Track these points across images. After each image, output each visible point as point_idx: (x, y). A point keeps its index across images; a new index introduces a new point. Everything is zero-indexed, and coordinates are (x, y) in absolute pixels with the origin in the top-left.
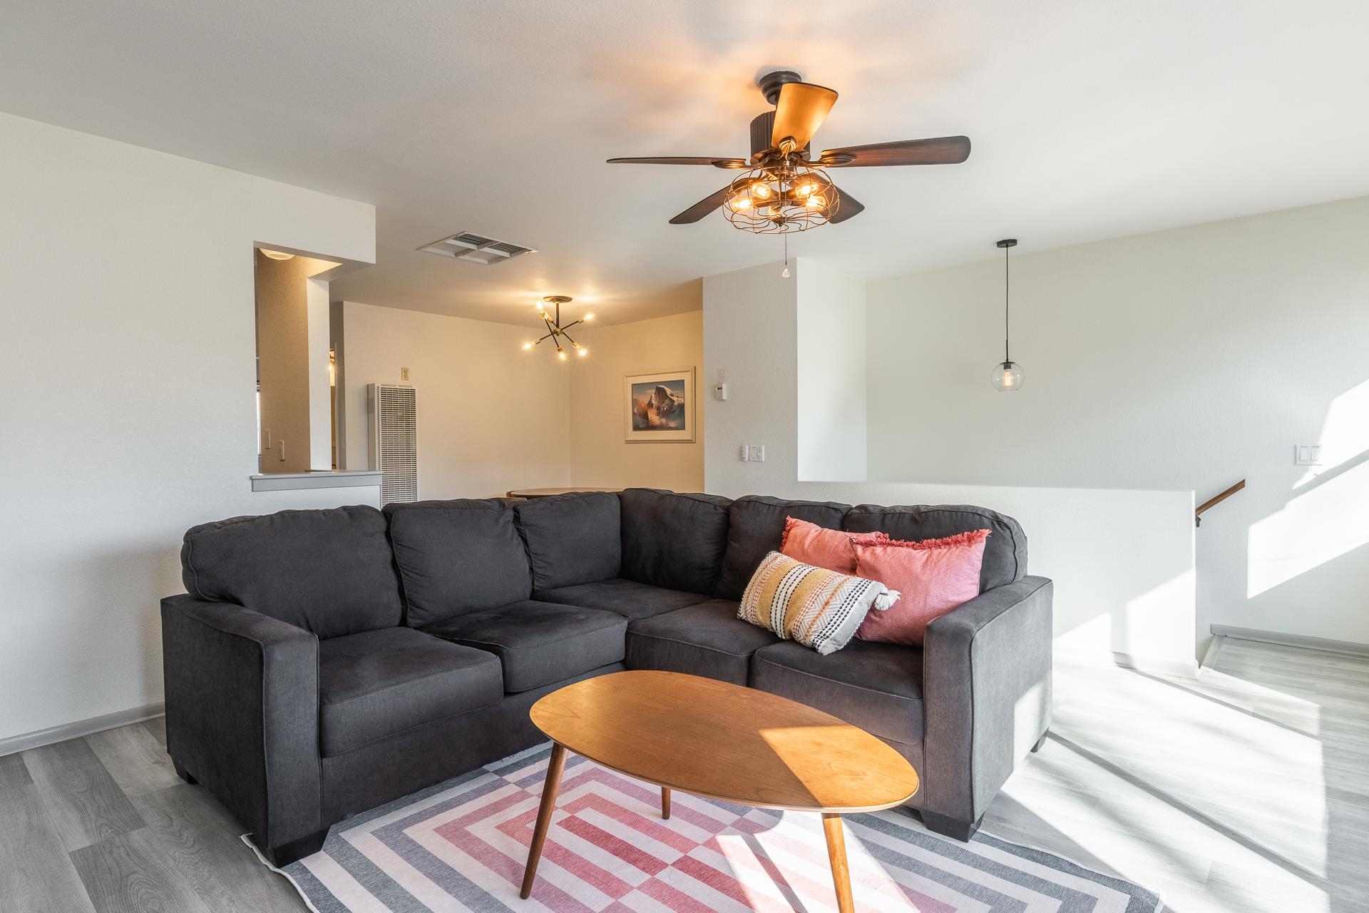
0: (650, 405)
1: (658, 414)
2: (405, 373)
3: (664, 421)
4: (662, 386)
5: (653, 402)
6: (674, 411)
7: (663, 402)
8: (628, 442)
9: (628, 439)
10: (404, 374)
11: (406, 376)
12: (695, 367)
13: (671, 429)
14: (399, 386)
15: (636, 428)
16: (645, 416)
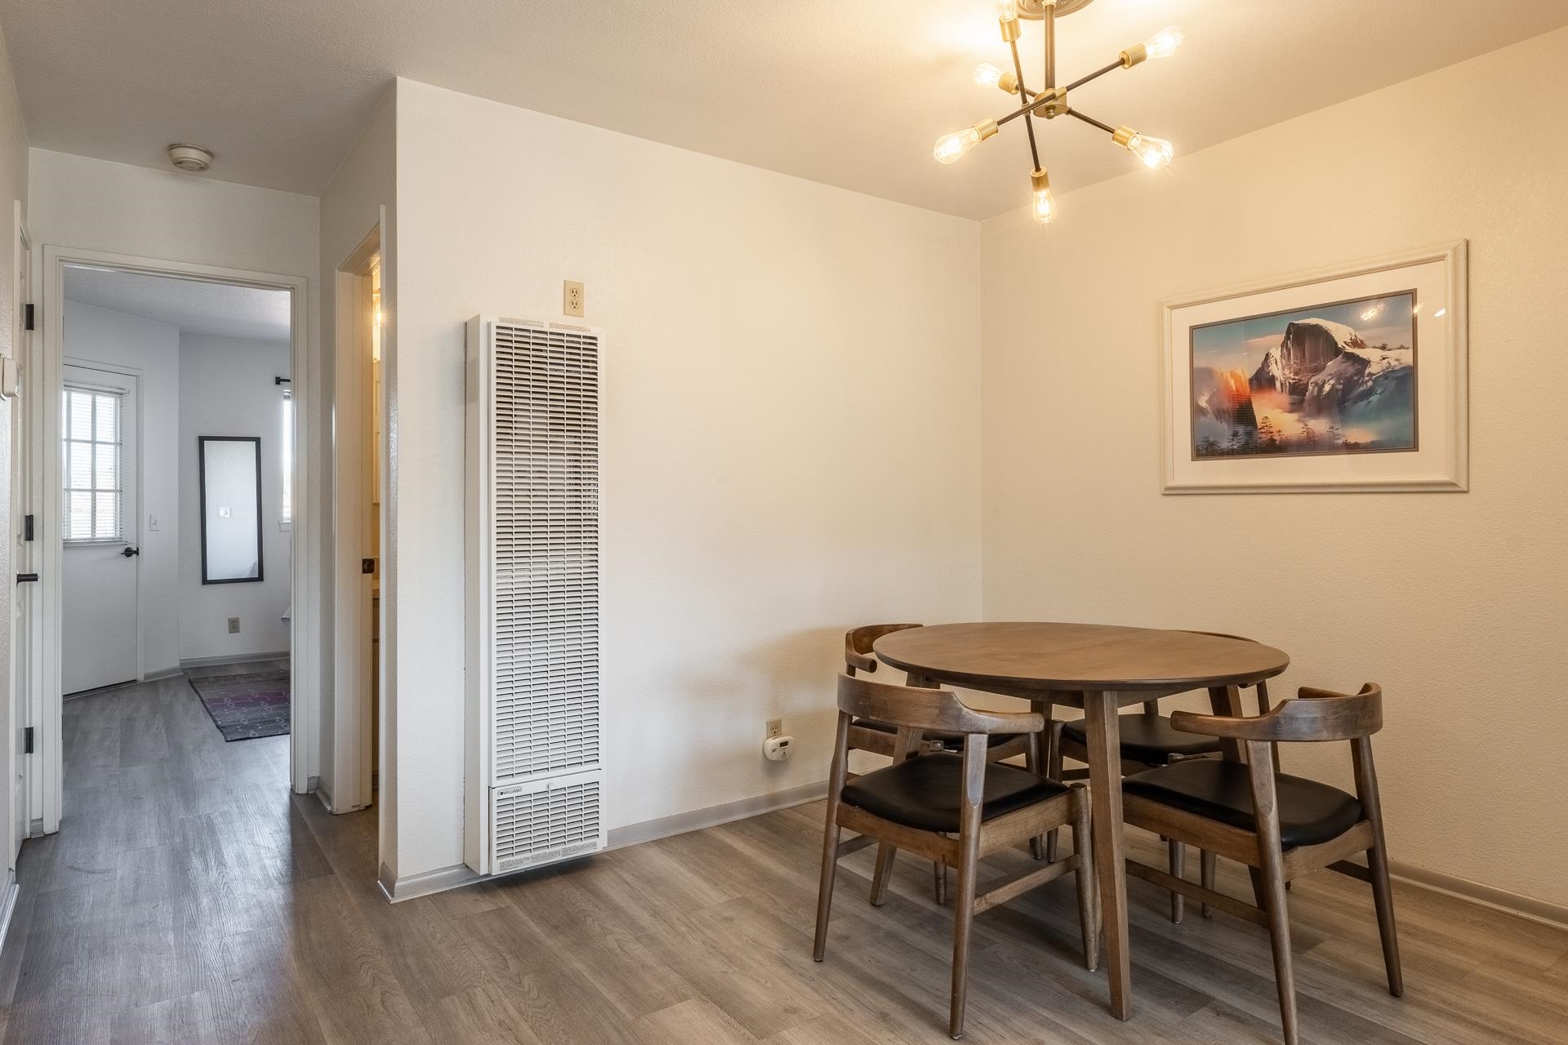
0: (1262, 380)
1: (1296, 407)
2: (574, 297)
3: (1320, 426)
4: (1313, 321)
5: (1276, 370)
6: (1369, 393)
7: (1318, 370)
8: (1172, 492)
9: (1171, 484)
10: (570, 298)
11: (574, 305)
12: (1467, 244)
13: (1353, 448)
14: (551, 325)
15: (1205, 450)
16: (1243, 414)
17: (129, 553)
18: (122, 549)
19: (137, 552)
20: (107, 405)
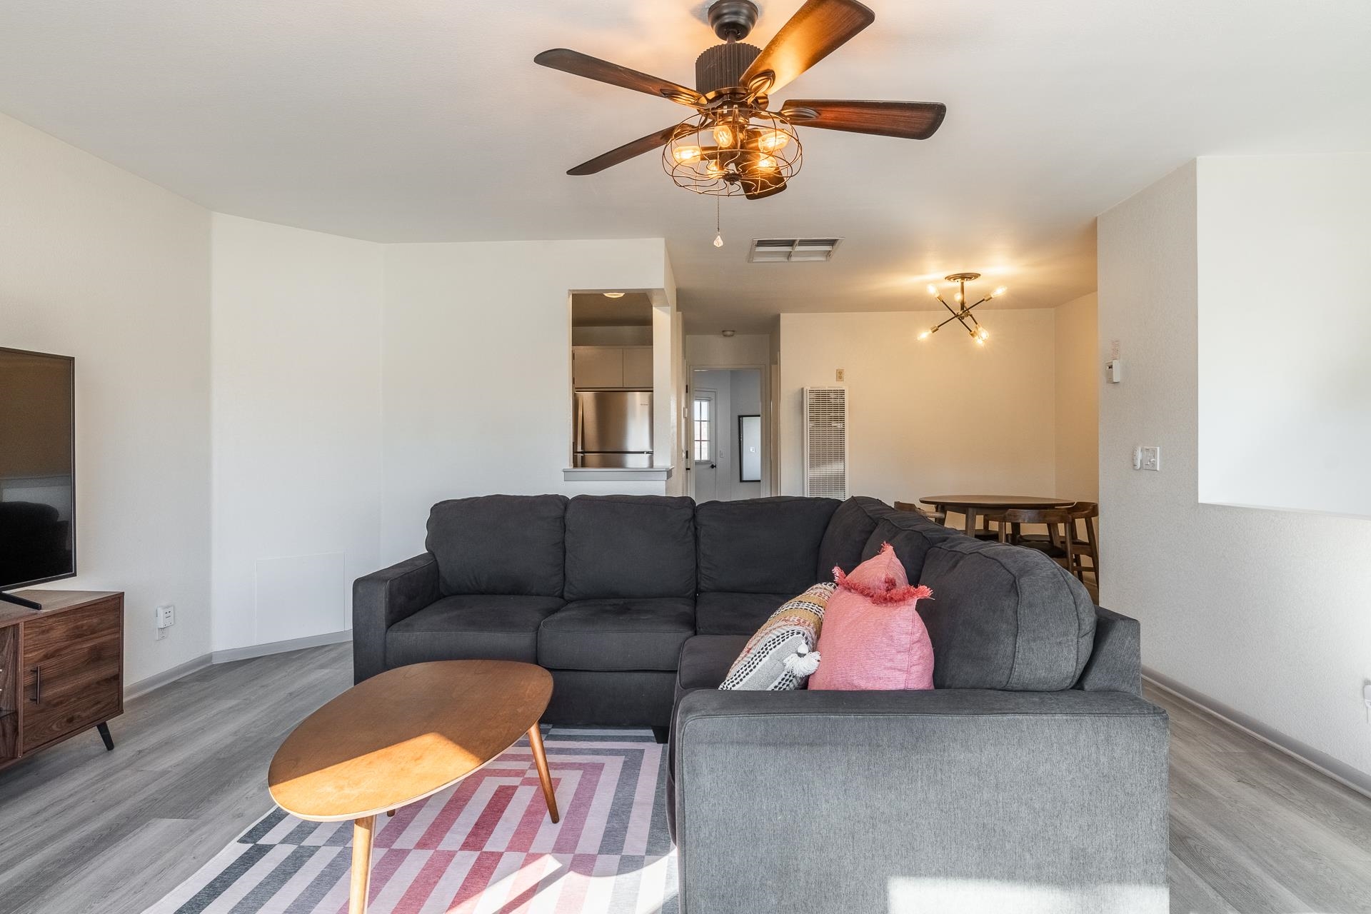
2: (840, 375)
11: (840, 377)
14: (834, 388)
17: (713, 467)
18: (711, 465)
19: (715, 466)
20: (705, 404)
